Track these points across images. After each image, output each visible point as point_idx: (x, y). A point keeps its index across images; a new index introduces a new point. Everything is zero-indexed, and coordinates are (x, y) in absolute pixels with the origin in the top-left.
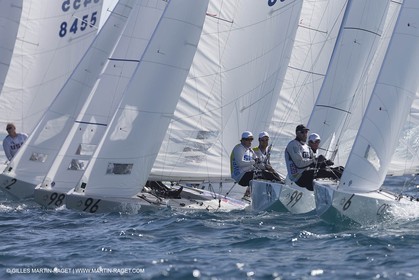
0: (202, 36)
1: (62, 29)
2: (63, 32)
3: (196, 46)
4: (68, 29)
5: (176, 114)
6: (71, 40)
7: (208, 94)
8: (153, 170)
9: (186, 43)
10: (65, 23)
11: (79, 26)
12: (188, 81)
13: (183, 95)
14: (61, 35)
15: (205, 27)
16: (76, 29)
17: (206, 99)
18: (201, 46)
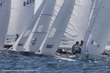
0: (74, 10)
1: (24, 4)
2: (25, 5)
3: (72, 13)
4: (26, 3)
5: (66, 31)
6: (27, 6)
7: (75, 26)
8: (59, 46)
9: (69, 12)
10: (25, 2)
11: (29, 2)
12: (69, 22)
13: (68, 26)
14: (24, 6)
15: (74, 7)
16: (28, 3)
17: (74, 27)
18: (73, 13)
